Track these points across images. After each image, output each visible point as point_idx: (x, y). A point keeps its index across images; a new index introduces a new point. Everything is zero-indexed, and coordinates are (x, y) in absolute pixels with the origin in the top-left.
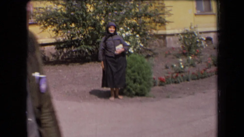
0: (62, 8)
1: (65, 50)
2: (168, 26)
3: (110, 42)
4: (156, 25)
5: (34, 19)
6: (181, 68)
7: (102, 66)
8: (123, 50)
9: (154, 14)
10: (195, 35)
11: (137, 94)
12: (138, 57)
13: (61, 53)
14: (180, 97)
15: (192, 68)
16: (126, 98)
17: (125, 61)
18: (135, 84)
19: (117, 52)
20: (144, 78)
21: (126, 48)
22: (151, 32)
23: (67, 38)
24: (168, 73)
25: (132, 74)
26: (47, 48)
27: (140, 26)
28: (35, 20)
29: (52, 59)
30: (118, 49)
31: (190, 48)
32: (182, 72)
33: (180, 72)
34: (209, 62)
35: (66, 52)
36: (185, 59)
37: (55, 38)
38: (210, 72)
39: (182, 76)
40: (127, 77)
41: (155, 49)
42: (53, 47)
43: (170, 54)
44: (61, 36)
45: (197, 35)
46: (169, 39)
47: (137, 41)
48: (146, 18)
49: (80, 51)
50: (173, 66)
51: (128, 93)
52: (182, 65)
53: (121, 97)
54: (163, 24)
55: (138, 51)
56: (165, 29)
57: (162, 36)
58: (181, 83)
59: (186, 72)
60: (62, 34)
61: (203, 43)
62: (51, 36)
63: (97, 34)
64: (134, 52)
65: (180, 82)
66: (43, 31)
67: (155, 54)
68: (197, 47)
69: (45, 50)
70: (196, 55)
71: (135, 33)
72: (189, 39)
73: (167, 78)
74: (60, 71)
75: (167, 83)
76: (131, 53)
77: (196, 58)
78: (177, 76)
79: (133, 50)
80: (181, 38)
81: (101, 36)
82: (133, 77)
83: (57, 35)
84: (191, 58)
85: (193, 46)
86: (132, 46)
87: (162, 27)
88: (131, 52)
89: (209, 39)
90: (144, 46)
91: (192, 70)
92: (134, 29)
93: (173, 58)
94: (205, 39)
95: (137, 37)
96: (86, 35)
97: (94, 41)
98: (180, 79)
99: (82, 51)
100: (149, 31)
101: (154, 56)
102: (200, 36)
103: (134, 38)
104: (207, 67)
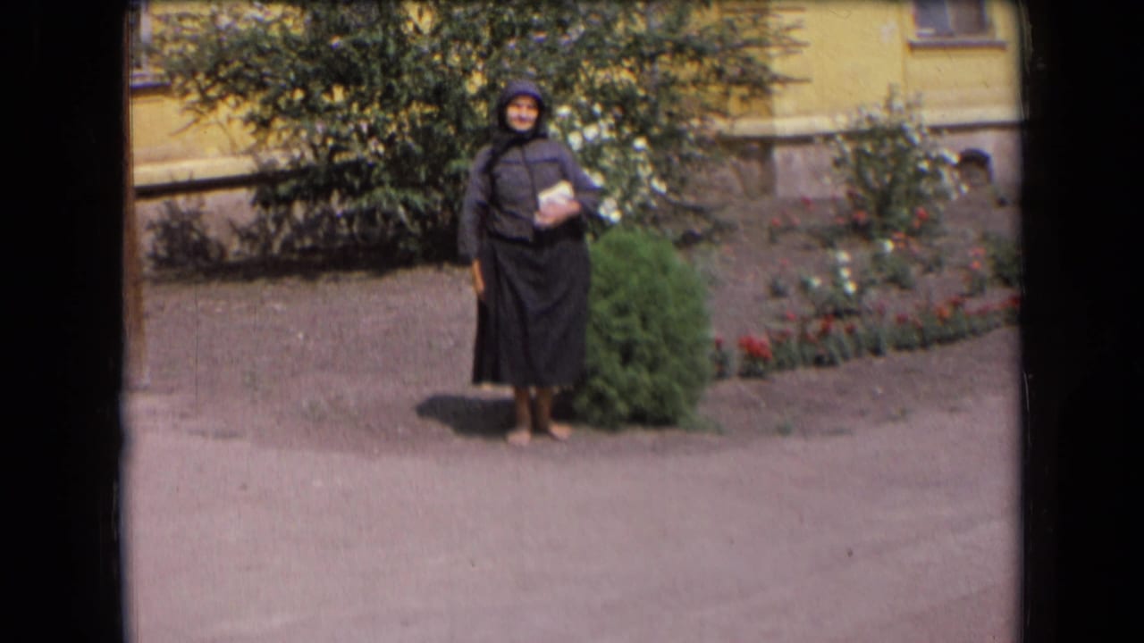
0: (284, 16)
1: (299, 210)
2: (784, 100)
3: (512, 171)
4: (727, 94)
5: (157, 65)
6: (847, 295)
7: (473, 282)
8: (574, 208)
9: (717, 45)
10: (910, 141)
11: (639, 418)
12: (644, 243)
13: (279, 222)
14: (838, 432)
15: (894, 292)
16: (585, 435)
17: (585, 262)
18: (631, 372)
19: (544, 215)
20: (671, 340)
21: (588, 198)
22: (703, 127)
23: (309, 156)
24: (783, 318)
25: (616, 322)
26: (213, 199)
27: (653, 97)
28: (161, 71)
29: (238, 254)
30: (551, 203)
31: (884, 202)
32: (850, 312)
33: (837, 314)
34: (976, 265)
35: (306, 216)
36: (864, 252)
37: (250, 151)
38: (983, 313)
39: (851, 331)
40: (592, 339)
41: (722, 207)
42: (243, 195)
43: (790, 228)
44: (280, 144)
45: (917, 138)
46: (788, 161)
47: (635, 168)
48: (682, 64)
49: (369, 216)
50: (804, 286)
51: (597, 413)
52: (852, 278)
53: (560, 430)
54: (758, 91)
55: (644, 216)
56: (770, 113)
57: (755, 146)
58: (843, 365)
59: (870, 312)
60: (285, 135)
61: (948, 178)
62: (233, 144)
63: (447, 137)
64: (626, 217)
65: (839, 360)
66: (196, 121)
67: (722, 230)
68: (919, 197)
69: (204, 209)
70: (912, 233)
71: (627, 130)
72: (883, 160)
73: (780, 340)
74: (278, 306)
75: (780, 366)
76: (607, 224)
77: (915, 247)
78: (824, 333)
79: (620, 208)
80: (842, 152)
81: (467, 147)
82: (618, 337)
83: (262, 142)
84: (889, 246)
85: (900, 189)
86: (613, 188)
87: (756, 104)
88: (608, 219)
89: (974, 161)
90: (670, 190)
91: (895, 303)
92: (625, 111)
93: (807, 248)
94: (955, 159)
95: (638, 151)
96: (398, 140)
97: (436, 170)
98: (840, 345)
99: (378, 216)
100: (695, 123)
101: (717, 237)
102: (935, 146)
103: (624, 153)
104: (965, 289)
